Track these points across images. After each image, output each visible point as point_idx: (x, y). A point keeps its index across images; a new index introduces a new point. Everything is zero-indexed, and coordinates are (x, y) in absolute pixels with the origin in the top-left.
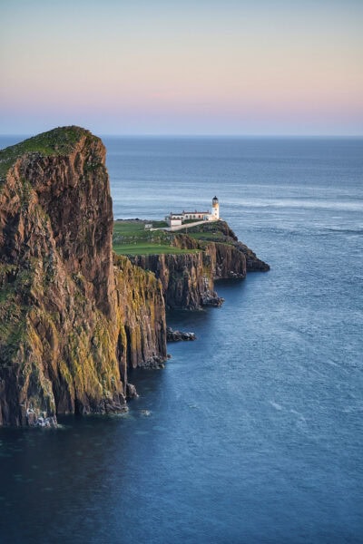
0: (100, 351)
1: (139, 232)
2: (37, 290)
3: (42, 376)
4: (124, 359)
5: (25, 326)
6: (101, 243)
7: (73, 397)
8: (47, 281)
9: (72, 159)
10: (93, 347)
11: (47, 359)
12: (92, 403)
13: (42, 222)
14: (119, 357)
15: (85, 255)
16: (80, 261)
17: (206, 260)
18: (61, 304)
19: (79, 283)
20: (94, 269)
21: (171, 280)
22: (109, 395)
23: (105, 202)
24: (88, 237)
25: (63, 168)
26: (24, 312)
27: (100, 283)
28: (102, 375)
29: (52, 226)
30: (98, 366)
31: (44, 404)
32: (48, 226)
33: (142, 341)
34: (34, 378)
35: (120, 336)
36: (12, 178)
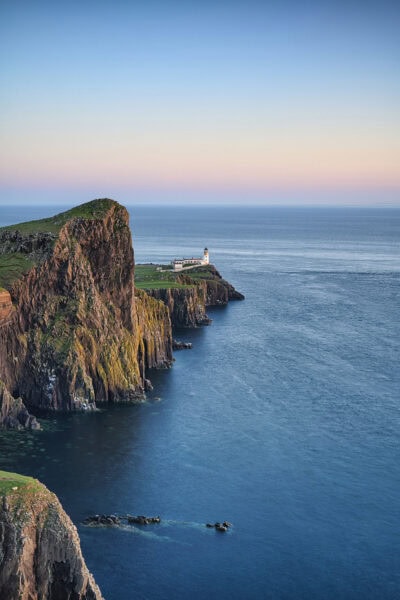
0: (126, 356)
1: (153, 272)
2: (81, 314)
3: (85, 375)
4: (143, 362)
5: (73, 339)
6: (126, 280)
7: (107, 389)
8: (88, 308)
9: (105, 221)
10: (121, 354)
11: (88, 363)
12: (121, 393)
13: (84, 266)
14: (139, 360)
15: (114, 289)
16: (111, 293)
17: (200, 292)
18: (98, 323)
19: (110, 309)
20: (121, 299)
21: (175, 306)
22: (132, 387)
23: (129, 253)
24: (117, 276)
25: (99, 228)
26: (72, 329)
27: (125, 309)
28: (127, 372)
29: (92, 269)
30: (125, 367)
31: (87, 394)
32: (89, 268)
33: (155, 349)
34: (79, 376)
35: (140, 346)
36: (63, 235)
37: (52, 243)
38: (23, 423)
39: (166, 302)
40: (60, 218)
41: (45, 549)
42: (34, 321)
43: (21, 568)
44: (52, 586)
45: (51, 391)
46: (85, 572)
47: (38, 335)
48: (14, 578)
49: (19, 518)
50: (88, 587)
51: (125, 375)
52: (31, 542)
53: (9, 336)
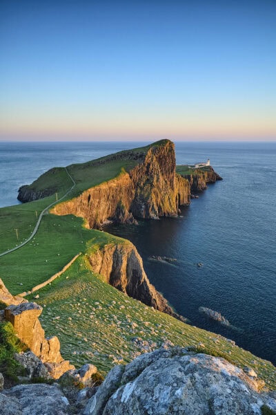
0: (171, 200)
1: (185, 168)
2: (155, 183)
3: (155, 206)
4: (178, 203)
5: (151, 192)
6: (172, 171)
7: (163, 212)
8: (157, 181)
9: (165, 148)
10: (169, 199)
11: (157, 201)
12: (168, 214)
13: (157, 165)
14: (176, 202)
15: (168, 174)
16: (166, 176)
17: (204, 176)
18: (161, 187)
19: (166, 182)
20: (170, 178)
21: (193, 182)
22: (173, 212)
23: (174, 160)
24: (169, 169)
25: (163, 150)
26: (151, 189)
27: (171, 182)
28: (171, 206)
29: (160, 166)
30: (170, 204)
31: (155, 213)
33: (183, 198)
34: (153, 206)
35: (177, 196)
36: (149, 153)
37: (145, 156)
38: (132, 222)
39: (190, 180)
40: (149, 146)
41: (130, 265)
42: (137, 185)
43: (122, 270)
44: (132, 277)
45: (142, 211)
46: (144, 274)
47: (139, 191)
48: (120, 273)
49: (122, 253)
50: (144, 279)
51: (171, 207)
52: (126, 262)
53: (128, 191)
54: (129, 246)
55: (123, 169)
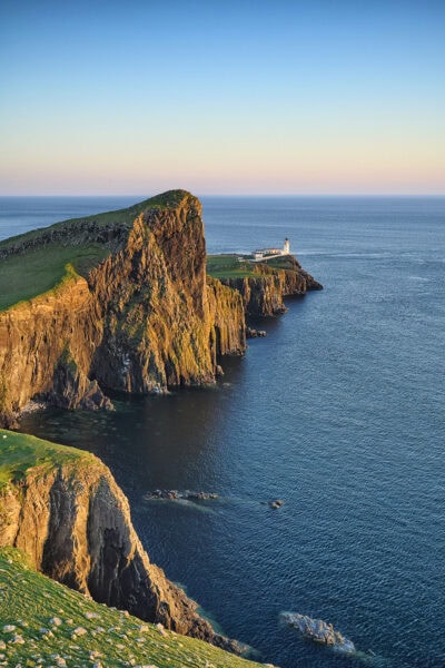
0: (197, 343)
1: (232, 262)
2: (154, 302)
3: (157, 360)
4: (214, 348)
5: (146, 326)
6: (197, 270)
7: (178, 374)
8: (161, 295)
9: (178, 212)
10: (193, 340)
11: (161, 348)
12: (192, 378)
13: (158, 255)
14: (211, 346)
15: (187, 277)
16: (183, 282)
17: (277, 282)
18: (171, 311)
19: (183, 297)
20: (193, 287)
21: (252, 295)
22: (203, 373)
23: (200, 242)
24: (189, 266)
25: (172, 218)
26: (145, 317)
27: (197, 297)
29: (165, 259)
30: (196, 353)
31: (159, 378)
32: (162, 258)
33: (228, 336)
34: (152, 360)
35: (211, 333)
36: (138, 225)
37: (127, 234)
38: (98, 404)
39: (242, 292)
40: (134, 210)
41: (96, 517)
42: (110, 308)
43: (74, 533)
44: (104, 550)
45: (125, 375)
46: (134, 539)
47: (114, 321)
48: (69, 542)
49: (73, 489)
50: (136, 553)
51: (197, 363)
52: (84, 509)
53: (86, 322)
54: (93, 467)
55: (69, 268)
